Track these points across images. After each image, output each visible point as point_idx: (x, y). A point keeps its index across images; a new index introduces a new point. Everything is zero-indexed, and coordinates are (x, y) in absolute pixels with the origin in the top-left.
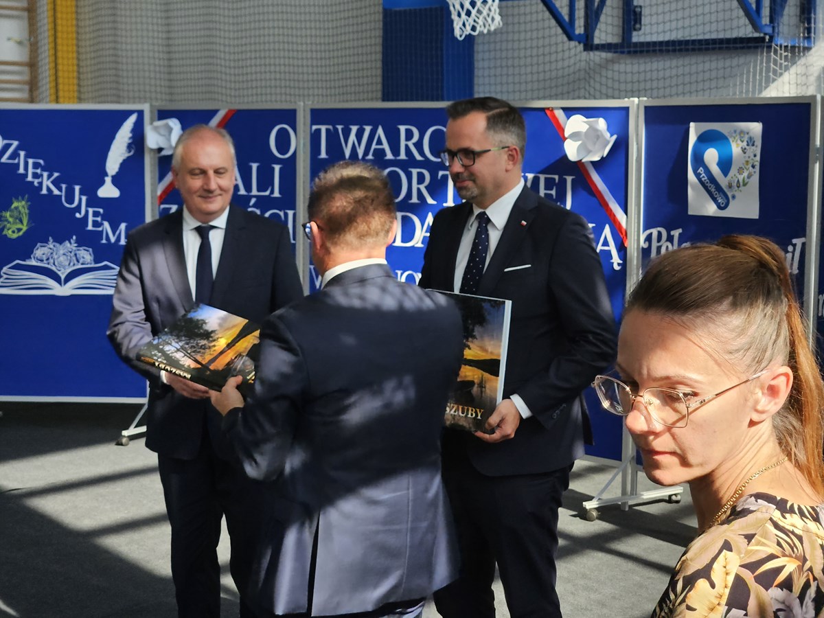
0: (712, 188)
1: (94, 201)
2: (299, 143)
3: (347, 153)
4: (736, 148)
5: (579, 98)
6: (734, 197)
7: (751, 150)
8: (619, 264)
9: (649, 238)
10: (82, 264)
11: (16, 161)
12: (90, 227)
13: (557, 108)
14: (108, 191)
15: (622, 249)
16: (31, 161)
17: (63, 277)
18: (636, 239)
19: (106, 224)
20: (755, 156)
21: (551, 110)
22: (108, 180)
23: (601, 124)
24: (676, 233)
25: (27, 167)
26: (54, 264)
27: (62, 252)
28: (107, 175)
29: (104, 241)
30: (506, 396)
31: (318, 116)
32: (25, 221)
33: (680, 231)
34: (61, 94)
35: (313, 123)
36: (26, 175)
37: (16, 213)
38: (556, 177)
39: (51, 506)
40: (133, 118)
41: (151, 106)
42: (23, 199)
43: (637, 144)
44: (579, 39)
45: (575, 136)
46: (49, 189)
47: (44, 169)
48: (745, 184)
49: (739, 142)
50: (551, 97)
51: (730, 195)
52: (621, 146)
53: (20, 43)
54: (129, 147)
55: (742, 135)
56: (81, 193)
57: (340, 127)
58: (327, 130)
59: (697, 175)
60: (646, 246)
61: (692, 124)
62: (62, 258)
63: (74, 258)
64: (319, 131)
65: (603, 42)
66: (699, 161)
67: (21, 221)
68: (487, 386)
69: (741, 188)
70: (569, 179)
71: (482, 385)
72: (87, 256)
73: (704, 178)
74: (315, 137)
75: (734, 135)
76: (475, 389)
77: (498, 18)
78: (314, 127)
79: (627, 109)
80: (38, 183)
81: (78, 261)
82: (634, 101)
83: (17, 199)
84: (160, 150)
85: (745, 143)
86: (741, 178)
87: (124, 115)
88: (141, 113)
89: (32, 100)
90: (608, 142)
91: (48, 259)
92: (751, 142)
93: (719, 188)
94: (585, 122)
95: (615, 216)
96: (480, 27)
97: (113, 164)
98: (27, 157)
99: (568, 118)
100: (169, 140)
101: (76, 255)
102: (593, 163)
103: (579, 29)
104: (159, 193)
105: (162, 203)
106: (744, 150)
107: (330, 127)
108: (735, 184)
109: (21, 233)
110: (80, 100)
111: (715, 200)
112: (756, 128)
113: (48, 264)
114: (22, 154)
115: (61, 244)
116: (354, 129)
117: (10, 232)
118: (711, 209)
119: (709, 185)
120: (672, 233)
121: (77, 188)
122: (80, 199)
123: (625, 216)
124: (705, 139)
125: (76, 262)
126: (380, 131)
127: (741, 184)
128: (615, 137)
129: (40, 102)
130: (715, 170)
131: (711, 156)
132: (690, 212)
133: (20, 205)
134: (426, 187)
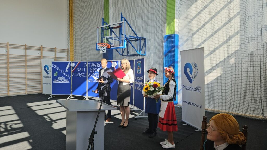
2: (87, 66)
3: (92, 66)
11: (56, 68)
12: (64, 75)
17: (61, 81)
21: (111, 61)
28: (66, 69)
29: (66, 77)
35: (88, 63)
37: (56, 74)
41: (72, 61)
44: (121, 54)
46: (60, 71)
47: (59, 68)
53: (67, 56)
54: (69, 66)
56: (64, 71)
57: (91, 64)
70: (113, 69)
72: (64, 78)
77: (105, 51)
79: (118, 61)
84: (72, 66)
87: (69, 62)
91: (59, 79)
94: (114, 63)
102: (115, 67)
104: (72, 71)
115: (61, 77)
126: (95, 64)
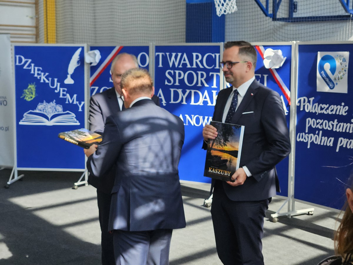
0: (328, 80)
1: (63, 85)
2: (150, 60)
3: (171, 65)
4: (338, 63)
5: (270, 41)
6: (337, 84)
7: (344, 64)
8: (287, 113)
9: (300, 102)
10: (58, 112)
11: (30, 68)
12: (61, 96)
13: (261, 46)
14: (69, 81)
15: (288, 106)
16: (36, 68)
17: (50, 117)
18: (294, 102)
19: (68, 95)
20: (346, 66)
21: (258, 46)
22: (69, 76)
23: (280, 52)
24: (312, 99)
25: (35, 70)
26: (46, 112)
27: (49, 107)
28: (68, 74)
29: (67, 102)
30: (241, 166)
31: (158, 49)
32: (34, 93)
33: (313, 98)
34: (49, 40)
35: (156, 51)
36: (34, 74)
37: (30, 90)
38: (260, 75)
39: (45, 215)
40: (79, 50)
41: (88, 45)
42: (33, 84)
43: (295, 61)
44: (270, 16)
45: (268, 58)
46: (44, 80)
47: (42, 71)
48: (341, 78)
49: (339, 60)
50: (258, 41)
51: (335, 83)
52: (288, 62)
53: (32, 18)
54: (78, 62)
55: (340, 57)
56: (58, 82)
57: (168, 54)
58: (163, 55)
59: (321, 74)
60: (298, 105)
61: (319, 53)
62: (49, 110)
63: (54, 110)
64: (158, 56)
65: (281, 17)
66: (322, 68)
67: (32, 93)
68: (233, 162)
69: (340, 80)
70: (266, 76)
71: (230, 162)
72: (60, 109)
73: (324, 76)
74: (157, 58)
75: (337, 57)
76: (228, 163)
77: (235, 7)
78: (157, 54)
79: (291, 46)
80: (40, 77)
81: (56, 111)
82: (294, 43)
83: (30, 84)
84: (91, 63)
85: (342, 61)
86: (340, 76)
87: (76, 49)
88: (83, 48)
89: (37, 42)
90: (282, 60)
91: (43, 110)
92: (344, 60)
93: (330, 80)
94: (273, 52)
95: (285, 92)
96: (228, 11)
97: (71, 69)
98: (35, 66)
99: (265, 49)
100: (95, 59)
101: (55, 108)
102: (276, 69)
103: (270, 12)
104: (90, 81)
105: (91, 86)
106: (341, 64)
107: (164, 54)
108: (337, 78)
109: (32, 99)
110: (57, 42)
111: (328, 85)
112: (346, 54)
113: (44, 112)
114: (33, 65)
115: (49, 103)
116: (174, 54)
117: (27, 98)
118: (327, 89)
119: (326, 79)
120: (310, 99)
121: (56, 80)
122: (57, 84)
123: (289, 92)
124: (324, 59)
125: (55, 111)
126: (185, 56)
127: (340, 78)
128: (285, 58)
129: (40, 43)
130: (329, 72)
131: (327, 66)
132: (318, 90)
133: (32, 87)
134: (205, 80)
